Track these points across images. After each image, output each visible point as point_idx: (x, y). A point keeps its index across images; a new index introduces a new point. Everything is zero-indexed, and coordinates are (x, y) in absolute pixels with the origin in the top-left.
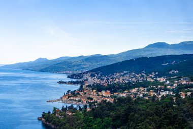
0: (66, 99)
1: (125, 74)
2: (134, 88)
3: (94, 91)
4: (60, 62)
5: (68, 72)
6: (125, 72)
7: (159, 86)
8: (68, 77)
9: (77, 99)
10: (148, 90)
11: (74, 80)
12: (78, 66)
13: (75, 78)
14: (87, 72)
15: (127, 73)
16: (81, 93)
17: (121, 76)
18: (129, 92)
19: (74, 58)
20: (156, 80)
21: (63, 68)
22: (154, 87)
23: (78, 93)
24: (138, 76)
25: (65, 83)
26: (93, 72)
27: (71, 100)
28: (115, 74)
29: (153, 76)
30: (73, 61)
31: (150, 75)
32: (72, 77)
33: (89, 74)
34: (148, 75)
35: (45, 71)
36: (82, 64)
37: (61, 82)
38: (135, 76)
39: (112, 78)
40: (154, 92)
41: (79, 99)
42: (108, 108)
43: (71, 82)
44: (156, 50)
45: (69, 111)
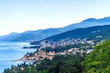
0: (25, 59)
1: (68, 40)
2: (71, 49)
3: (45, 52)
4: (26, 34)
5: (31, 41)
6: (68, 38)
7: (87, 47)
8: (31, 44)
9: (33, 58)
10: (80, 50)
11: (34, 46)
12: (38, 36)
13: (35, 45)
14: (43, 40)
15: (69, 39)
16: (36, 54)
17: (65, 41)
18: (67, 52)
19: (35, 31)
20: (86, 43)
21: (28, 38)
22: (84, 47)
23: (33, 55)
24: (76, 41)
25: (27, 48)
26: (47, 40)
27: (29, 59)
28: (61, 40)
29: (85, 40)
30: (34, 33)
31: (84, 40)
32: (33, 44)
33: (44, 41)
34: (83, 40)
35: (16, 41)
36: (40, 35)
37: (24, 48)
38: (74, 41)
39: (59, 43)
40: (84, 50)
41: (34, 58)
42: (48, 63)
43: (32, 47)
44: (89, 23)
45: (23, 67)
